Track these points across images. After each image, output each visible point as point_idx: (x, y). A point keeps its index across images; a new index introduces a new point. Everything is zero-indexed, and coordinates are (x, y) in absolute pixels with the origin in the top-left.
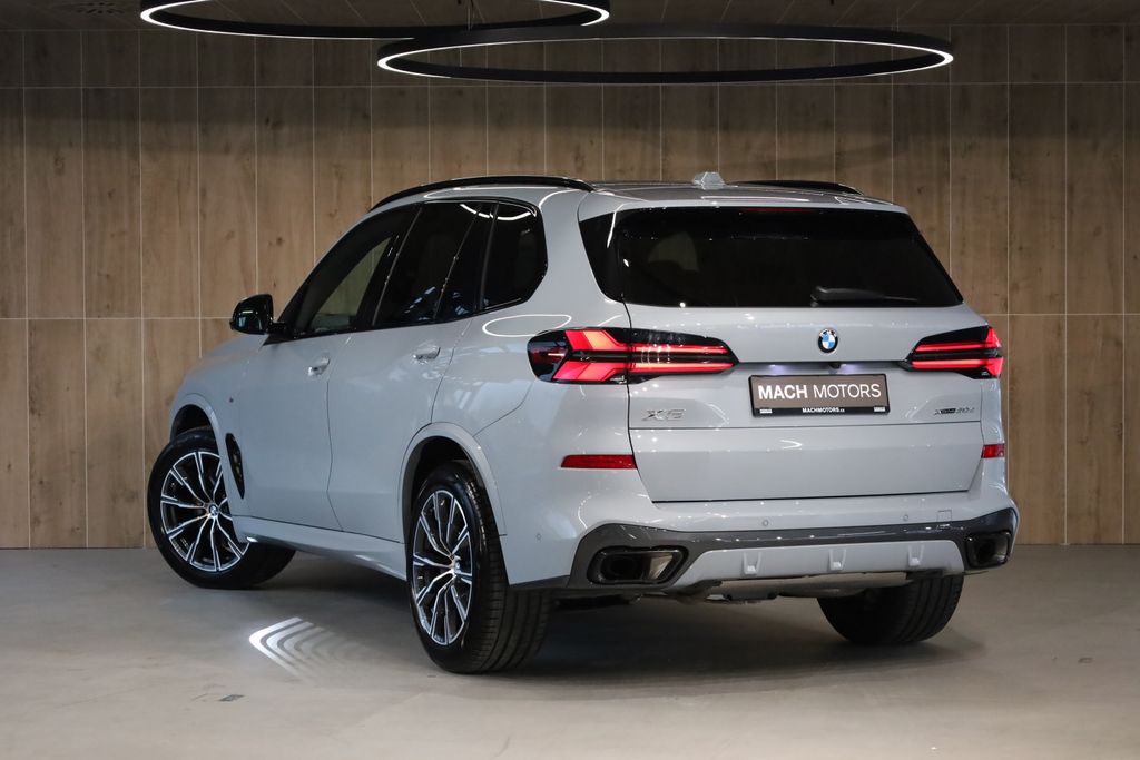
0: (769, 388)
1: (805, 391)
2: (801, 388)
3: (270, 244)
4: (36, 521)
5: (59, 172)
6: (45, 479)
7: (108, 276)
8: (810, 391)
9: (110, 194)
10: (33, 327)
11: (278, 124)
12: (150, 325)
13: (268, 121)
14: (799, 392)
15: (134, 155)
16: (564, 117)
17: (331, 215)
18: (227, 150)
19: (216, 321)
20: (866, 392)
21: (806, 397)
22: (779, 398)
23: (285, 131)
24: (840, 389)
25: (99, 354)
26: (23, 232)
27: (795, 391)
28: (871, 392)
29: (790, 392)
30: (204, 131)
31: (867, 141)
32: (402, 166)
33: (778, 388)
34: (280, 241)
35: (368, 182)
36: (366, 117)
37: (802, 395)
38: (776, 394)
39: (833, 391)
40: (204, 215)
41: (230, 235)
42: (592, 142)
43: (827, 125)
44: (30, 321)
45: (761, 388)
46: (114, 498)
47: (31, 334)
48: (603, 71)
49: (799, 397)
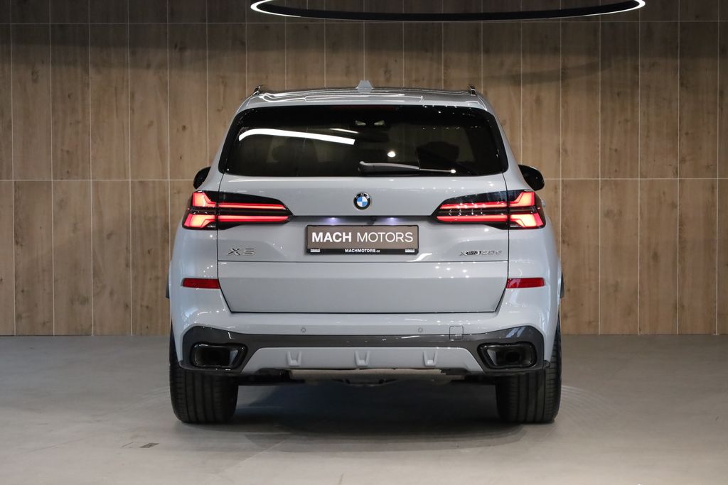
0: (321, 234)
1: (350, 237)
2: (347, 235)
3: (178, 130)
4: (19, 317)
5: (35, 81)
6: (26, 289)
7: (68, 152)
8: (354, 237)
9: (69, 96)
10: (18, 186)
11: (182, 49)
12: (96, 185)
13: (176, 46)
14: (344, 237)
15: (86, 70)
16: (377, 44)
17: (219, 111)
18: (148, 66)
19: (141, 182)
20: (401, 238)
21: (350, 241)
22: (328, 241)
23: (188, 53)
24: (379, 235)
25: (62, 204)
26: (10, 121)
27: (342, 237)
28: (405, 238)
29: (337, 237)
30: (133, 53)
31: (583, 61)
32: (267, 77)
33: (328, 234)
34: (184, 128)
35: (244, 88)
36: (243, 44)
37: (347, 239)
38: (326, 239)
39: (373, 237)
40: (133, 110)
41: (151, 124)
42: (396, 61)
43: (556, 50)
44: (15, 182)
45: (314, 234)
46: (72, 302)
47: (15, 191)
48: (403, 12)
49: (344, 241)
